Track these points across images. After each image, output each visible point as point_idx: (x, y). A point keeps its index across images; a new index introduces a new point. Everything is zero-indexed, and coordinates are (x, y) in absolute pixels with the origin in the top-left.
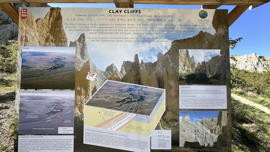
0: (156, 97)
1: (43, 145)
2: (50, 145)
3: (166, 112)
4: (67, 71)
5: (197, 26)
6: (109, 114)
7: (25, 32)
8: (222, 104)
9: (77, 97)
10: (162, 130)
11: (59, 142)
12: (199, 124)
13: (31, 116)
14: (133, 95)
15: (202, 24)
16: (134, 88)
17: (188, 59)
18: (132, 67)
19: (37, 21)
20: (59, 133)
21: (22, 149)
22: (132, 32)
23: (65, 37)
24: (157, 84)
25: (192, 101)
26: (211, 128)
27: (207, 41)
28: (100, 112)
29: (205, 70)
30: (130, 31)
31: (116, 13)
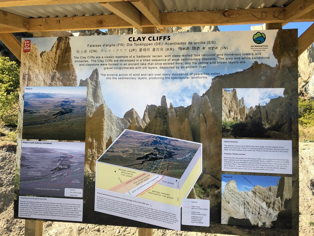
0: (190, 154)
1: (46, 210)
2: (55, 211)
3: (203, 175)
4: (76, 118)
5: (249, 54)
6: (127, 175)
7: (28, 69)
8: (284, 167)
9: (87, 150)
10: (197, 200)
11: (66, 207)
12: (250, 193)
13: (34, 172)
14: (158, 150)
15: (257, 52)
16: (160, 141)
17: (235, 102)
18: (157, 113)
19: (41, 55)
20: (65, 195)
21: (23, 212)
22: (158, 66)
23: (74, 74)
24: (190, 136)
25: (240, 161)
26: (268, 200)
27: (264, 76)
28: (115, 172)
29: (260, 118)
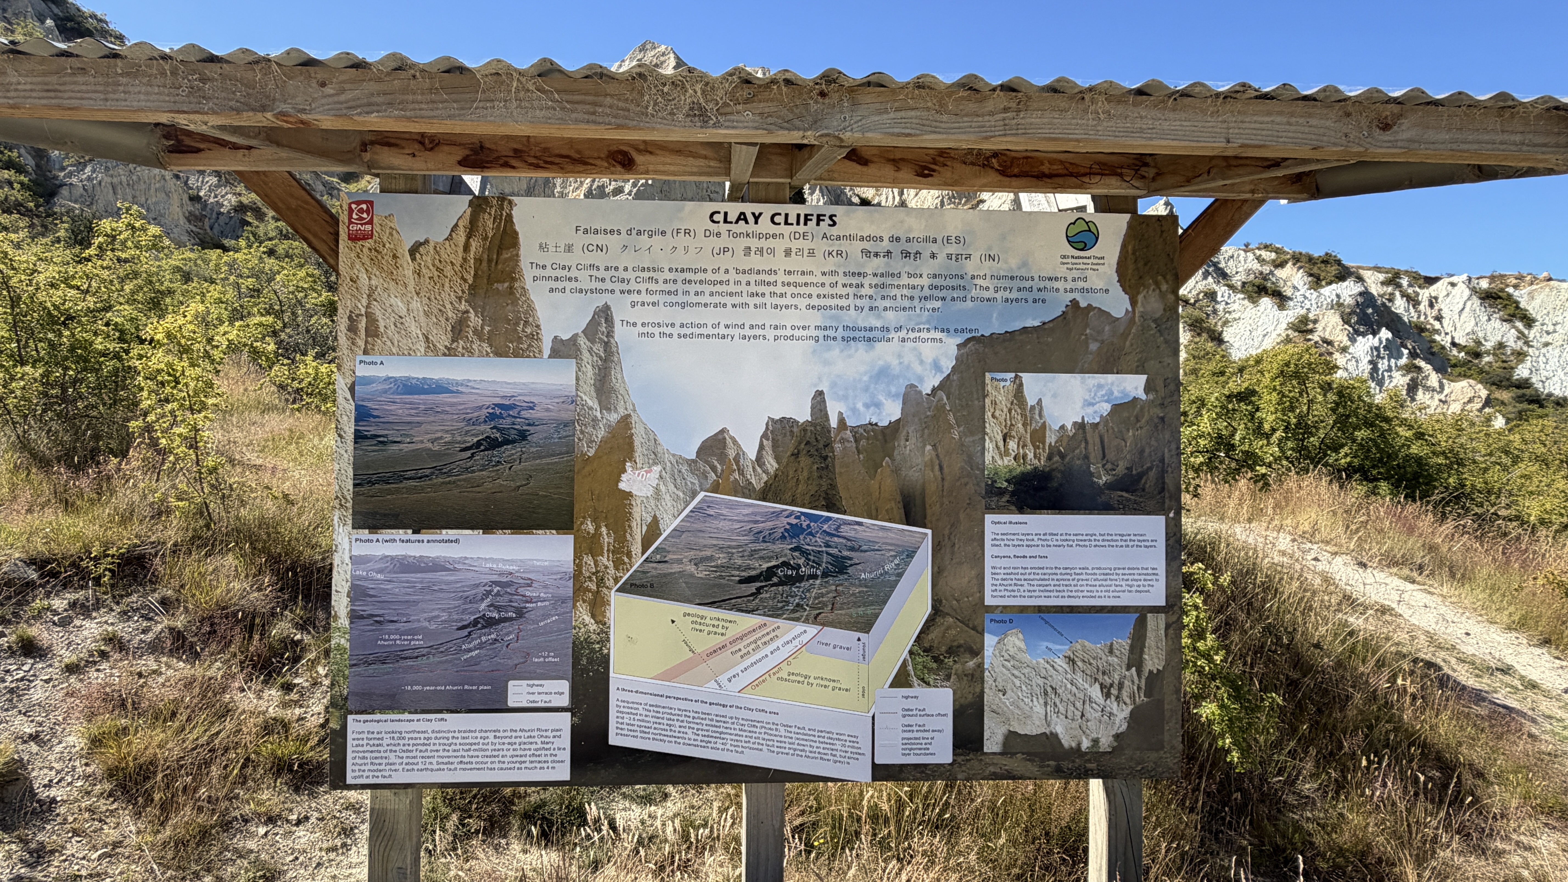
0: (896, 562)
1: (446, 754)
2: (476, 753)
3: (933, 620)
4: (540, 458)
5: (1056, 279)
6: (711, 629)
7: (365, 296)
8: (1147, 588)
9: (581, 560)
10: (918, 690)
11: (513, 740)
12: (1061, 663)
13: (398, 637)
14: (804, 553)
15: (1076, 274)
16: (809, 526)
17: (1019, 411)
18: (800, 443)
19: (414, 251)
20: (511, 704)
21: (363, 768)
22: (802, 303)
23: (531, 319)
24: (900, 512)
25: (1032, 577)
26: (1106, 677)
27: (1096, 340)
28: (673, 622)
29: (1086, 457)
30: (793, 296)
31: (737, 222)
